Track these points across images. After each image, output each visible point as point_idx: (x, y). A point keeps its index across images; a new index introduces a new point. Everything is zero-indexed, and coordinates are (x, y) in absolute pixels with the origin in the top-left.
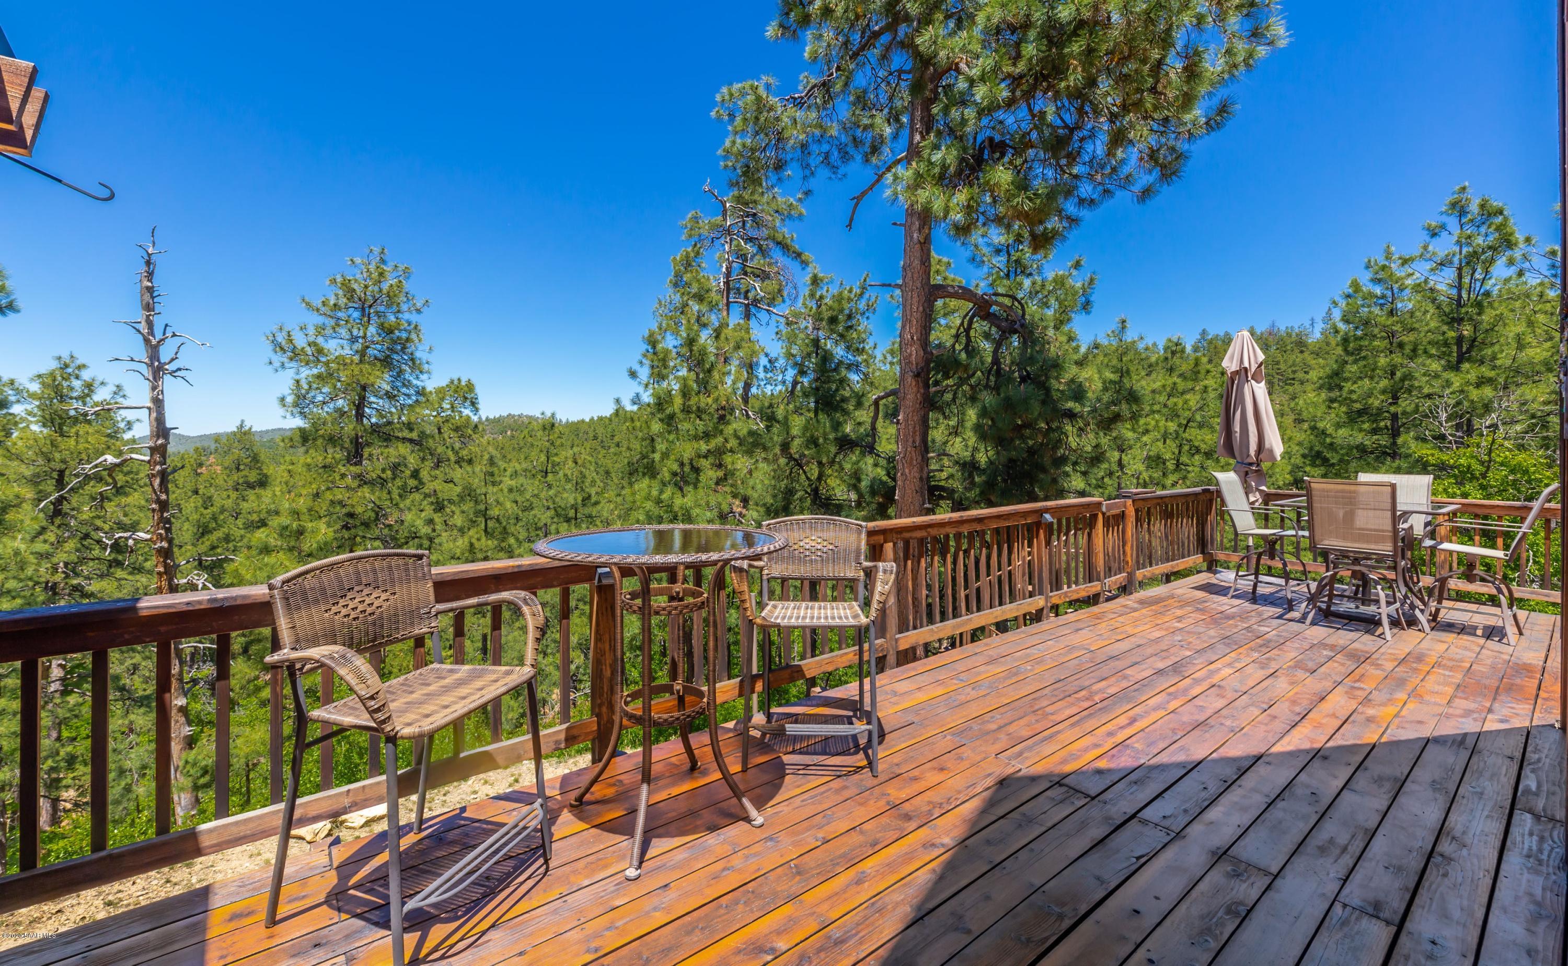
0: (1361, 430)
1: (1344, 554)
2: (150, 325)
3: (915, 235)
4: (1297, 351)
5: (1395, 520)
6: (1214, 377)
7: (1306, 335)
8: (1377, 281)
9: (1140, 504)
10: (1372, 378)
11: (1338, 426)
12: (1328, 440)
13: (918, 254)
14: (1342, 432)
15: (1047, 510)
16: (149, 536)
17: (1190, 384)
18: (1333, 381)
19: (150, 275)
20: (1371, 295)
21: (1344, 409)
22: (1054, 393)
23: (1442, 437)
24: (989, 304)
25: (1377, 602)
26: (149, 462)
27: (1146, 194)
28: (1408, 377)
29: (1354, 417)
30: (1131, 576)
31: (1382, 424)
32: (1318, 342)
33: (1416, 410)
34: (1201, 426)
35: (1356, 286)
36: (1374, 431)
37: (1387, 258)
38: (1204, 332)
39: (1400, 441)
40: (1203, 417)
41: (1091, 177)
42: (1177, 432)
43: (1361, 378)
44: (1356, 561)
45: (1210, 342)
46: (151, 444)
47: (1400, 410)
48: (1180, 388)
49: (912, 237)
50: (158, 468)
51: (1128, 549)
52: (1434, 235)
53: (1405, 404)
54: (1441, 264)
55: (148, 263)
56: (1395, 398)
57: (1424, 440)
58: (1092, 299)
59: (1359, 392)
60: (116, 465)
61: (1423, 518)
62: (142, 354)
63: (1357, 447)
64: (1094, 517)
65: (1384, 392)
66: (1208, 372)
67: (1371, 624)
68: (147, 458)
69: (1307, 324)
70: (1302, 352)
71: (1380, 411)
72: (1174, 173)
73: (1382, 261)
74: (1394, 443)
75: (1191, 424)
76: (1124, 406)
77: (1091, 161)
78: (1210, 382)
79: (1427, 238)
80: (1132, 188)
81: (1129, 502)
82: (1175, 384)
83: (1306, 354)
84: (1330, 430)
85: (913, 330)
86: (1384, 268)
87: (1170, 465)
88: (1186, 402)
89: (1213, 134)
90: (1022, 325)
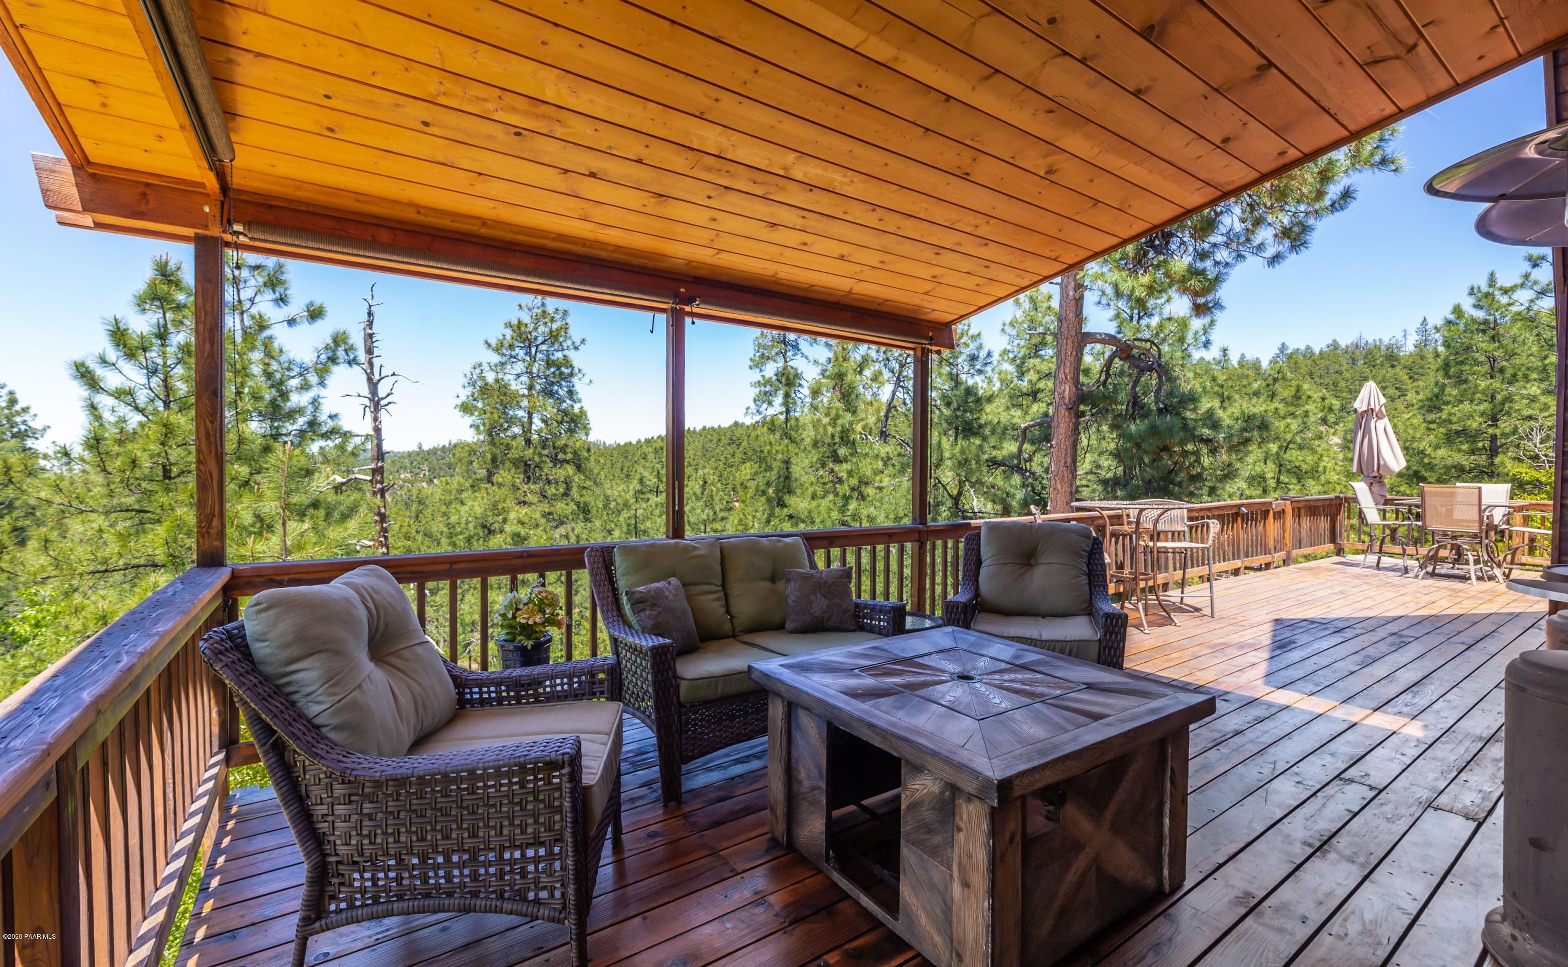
0: (1459, 451)
1: (1445, 534)
2: (371, 365)
3: (1071, 293)
4: (1387, 365)
5: (1481, 512)
6: (1314, 402)
7: (1398, 348)
8: (1477, 306)
9: (1296, 505)
10: (1472, 401)
11: (1437, 447)
12: (1426, 460)
13: (1073, 309)
14: (1441, 452)
15: (1242, 505)
16: (371, 543)
17: (1292, 409)
18: (1434, 404)
19: (370, 324)
20: (1474, 321)
21: (1442, 430)
22: (1189, 422)
23: (1536, 458)
24: (1130, 348)
25: (1467, 563)
26: (371, 481)
27: (1275, 259)
28: (1509, 399)
29: (1450, 439)
30: (1289, 553)
31: (1480, 445)
32: (1411, 355)
33: (1515, 431)
34: (1301, 447)
35: (1457, 310)
36: (1472, 452)
37: (1490, 286)
38: (1283, 347)
39: (1497, 460)
40: (1304, 439)
41: (1227, 245)
42: (1277, 454)
43: (1461, 402)
44: (1454, 537)
45: (1290, 357)
46: (373, 466)
47: (1498, 432)
48: (1282, 412)
49: (1068, 295)
50: (379, 486)
51: (1287, 535)
52: (1535, 265)
53: (1505, 425)
54: (1541, 293)
55: (370, 314)
56: (1495, 419)
57: (1520, 460)
58: (1211, 338)
59: (1458, 415)
60: (343, 484)
61: (1502, 511)
62: (366, 391)
63: (1455, 467)
64: (1268, 511)
65: (1482, 414)
66: (1309, 397)
67: (1464, 578)
68: (369, 478)
69: (1399, 336)
70: (1393, 366)
71: (1479, 433)
72: (1302, 244)
73: (1485, 288)
74: (1492, 464)
75: (1291, 446)
76: (1255, 433)
77: (1228, 233)
78: (1310, 407)
79: (1529, 269)
80: (1263, 255)
81: (1289, 502)
82: (1277, 409)
83: (1398, 369)
84: (1429, 451)
85: (1067, 371)
86: (1487, 295)
87: (1272, 483)
88: (1288, 426)
89: (1336, 214)
90: (1160, 365)
